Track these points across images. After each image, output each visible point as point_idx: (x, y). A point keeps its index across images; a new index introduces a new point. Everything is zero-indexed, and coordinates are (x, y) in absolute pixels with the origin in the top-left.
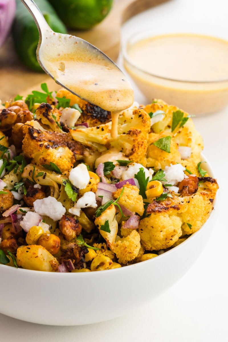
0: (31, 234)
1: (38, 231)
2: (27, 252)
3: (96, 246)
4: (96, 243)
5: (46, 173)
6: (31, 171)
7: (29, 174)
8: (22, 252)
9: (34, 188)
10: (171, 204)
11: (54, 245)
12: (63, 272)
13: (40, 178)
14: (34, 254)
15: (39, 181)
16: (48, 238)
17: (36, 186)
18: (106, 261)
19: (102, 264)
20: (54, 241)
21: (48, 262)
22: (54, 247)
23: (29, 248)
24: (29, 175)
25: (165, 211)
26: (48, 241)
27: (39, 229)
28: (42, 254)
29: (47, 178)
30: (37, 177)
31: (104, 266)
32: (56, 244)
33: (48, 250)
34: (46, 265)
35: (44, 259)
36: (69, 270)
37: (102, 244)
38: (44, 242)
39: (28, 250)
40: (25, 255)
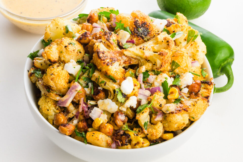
0: (96, 123)
1: (100, 121)
2: (93, 136)
3: (136, 130)
4: (135, 128)
5: (107, 82)
6: (97, 78)
7: (96, 79)
8: (90, 136)
9: (98, 89)
10: (183, 107)
11: (109, 132)
12: (114, 148)
13: (103, 84)
14: (97, 138)
15: (102, 86)
16: (106, 127)
17: (99, 88)
18: (141, 141)
19: (138, 143)
20: (109, 129)
21: (105, 141)
22: (109, 133)
23: (94, 134)
24: (96, 81)
25: (179, 113)
26: (105, 129)
27: (101, 121)
28: (101, 138)
29: (106, 85)
30: (101, 83)
31: (139, 144)
32: (110, 131)
33: (106, 134)
34: (104, 144)
35: (103, 141)
36: (117, 147)
37: (139, 128)
38: (103, 130)
39: (93, 135)
40: (91, 137)
